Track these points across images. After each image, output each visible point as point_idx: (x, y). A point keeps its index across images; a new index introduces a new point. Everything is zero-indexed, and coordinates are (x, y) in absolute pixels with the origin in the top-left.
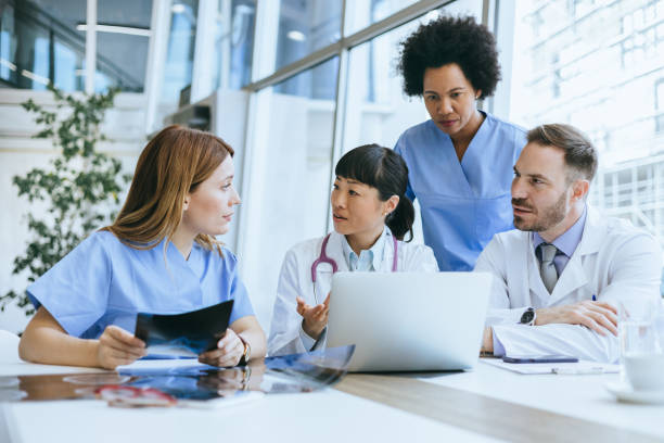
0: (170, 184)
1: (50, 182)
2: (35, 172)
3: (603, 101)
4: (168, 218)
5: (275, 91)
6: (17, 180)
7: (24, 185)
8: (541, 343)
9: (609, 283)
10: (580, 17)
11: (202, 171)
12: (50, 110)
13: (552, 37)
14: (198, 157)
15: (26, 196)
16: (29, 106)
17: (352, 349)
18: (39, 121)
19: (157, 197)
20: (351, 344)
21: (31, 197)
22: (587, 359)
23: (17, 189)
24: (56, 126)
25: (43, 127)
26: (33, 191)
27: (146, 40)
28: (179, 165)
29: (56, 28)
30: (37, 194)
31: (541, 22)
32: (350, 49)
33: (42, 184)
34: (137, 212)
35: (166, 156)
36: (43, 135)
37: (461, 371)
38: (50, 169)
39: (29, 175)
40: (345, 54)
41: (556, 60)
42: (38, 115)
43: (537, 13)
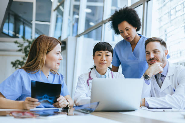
0: (40, 52)
1: (21, 63)
2: (18, 61)
3: (179, 43)
4: (40, 62)
5: (85, 37)
6: (12, 63)
7: (14, 64)
8: (161, 103)
9: (178, 84)
10: (172, 19)
11: (50, 47)
12: (22, 44)
13: (164, 25)
14: (49, 43)
15: (14, 68)
16: (16, 42)
17: (99, 103)
18: (19, 46)
19: (37, 57)
20: (98, 101)
21: (16, 68)
22: (175, 108)
23: (12, 65)
24: (23, 48)
25: (20, 48)
26: (16, 66)
27: (49, 25)
28: (43, 46)
29: (25, 22)
30: (18, 67)
31: (161, 21)
32: (105, 23)
33: (19, 64)
34: (31, 61)
35: (39, 43)
36: (20, 50)
37: (134, 111)
38: (21, 60)
39: (16, 62)
40: (103, 25)
41: (166, 31)
42: (18, 45)
43: (160, 18)
